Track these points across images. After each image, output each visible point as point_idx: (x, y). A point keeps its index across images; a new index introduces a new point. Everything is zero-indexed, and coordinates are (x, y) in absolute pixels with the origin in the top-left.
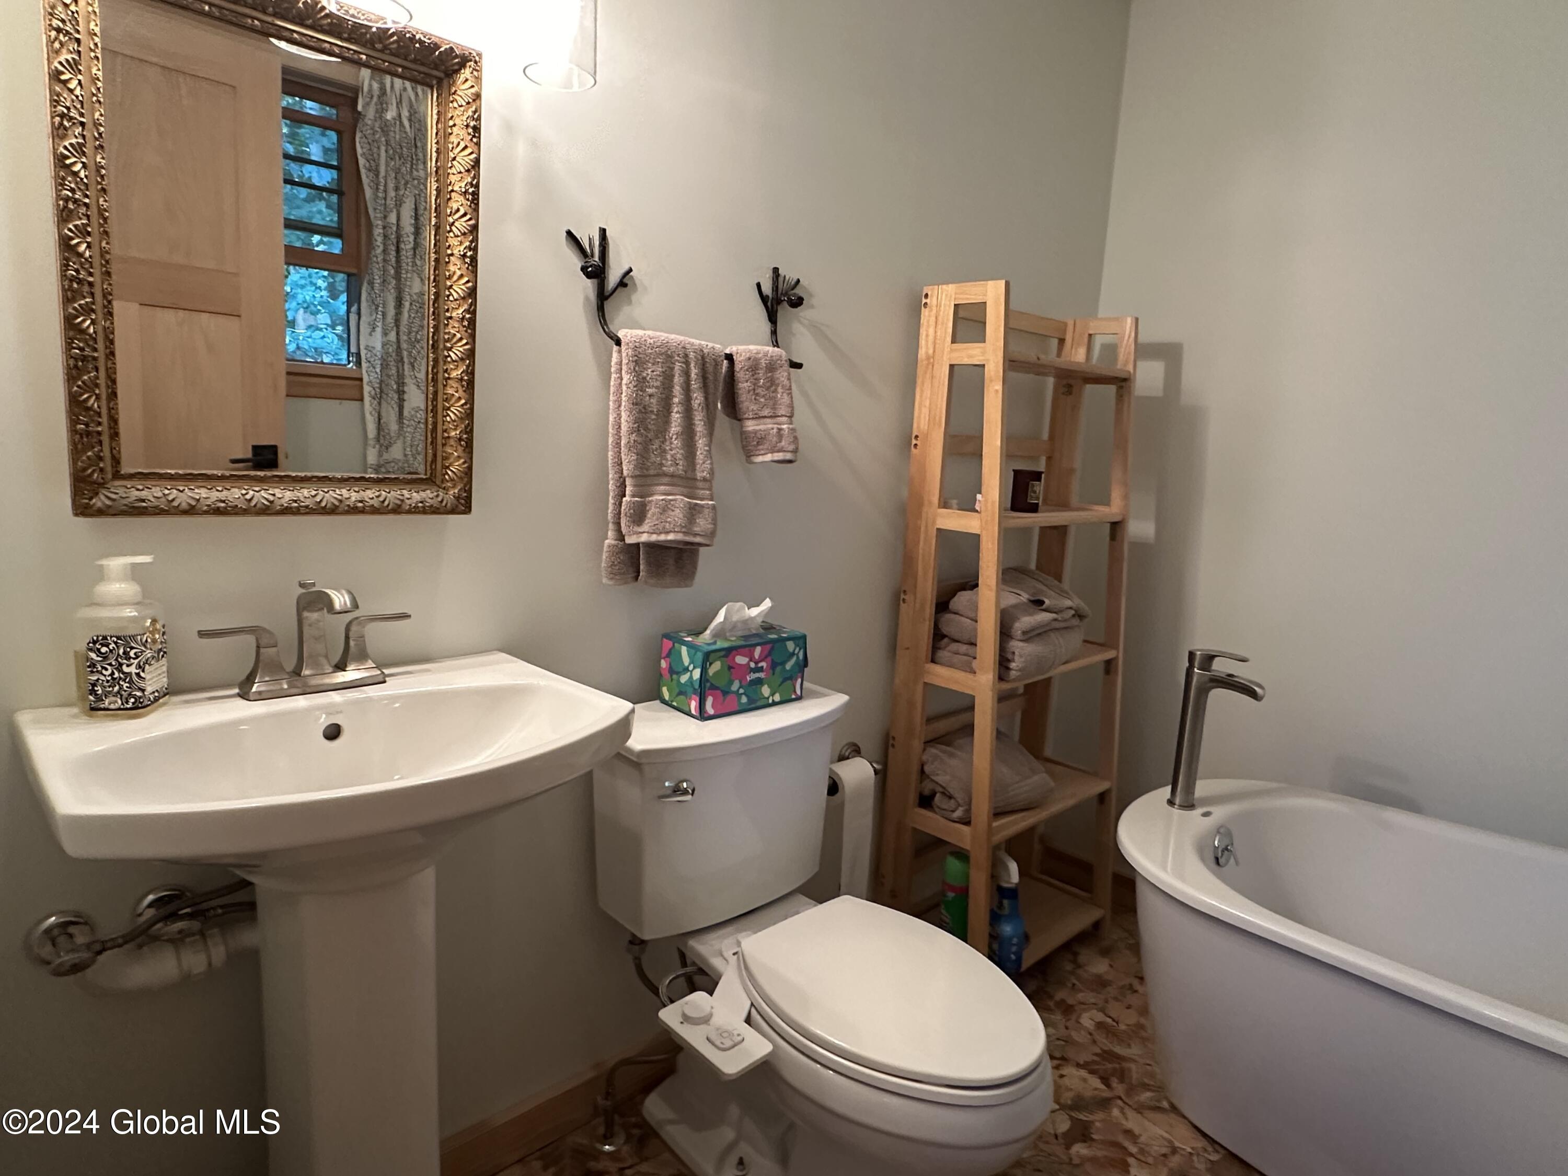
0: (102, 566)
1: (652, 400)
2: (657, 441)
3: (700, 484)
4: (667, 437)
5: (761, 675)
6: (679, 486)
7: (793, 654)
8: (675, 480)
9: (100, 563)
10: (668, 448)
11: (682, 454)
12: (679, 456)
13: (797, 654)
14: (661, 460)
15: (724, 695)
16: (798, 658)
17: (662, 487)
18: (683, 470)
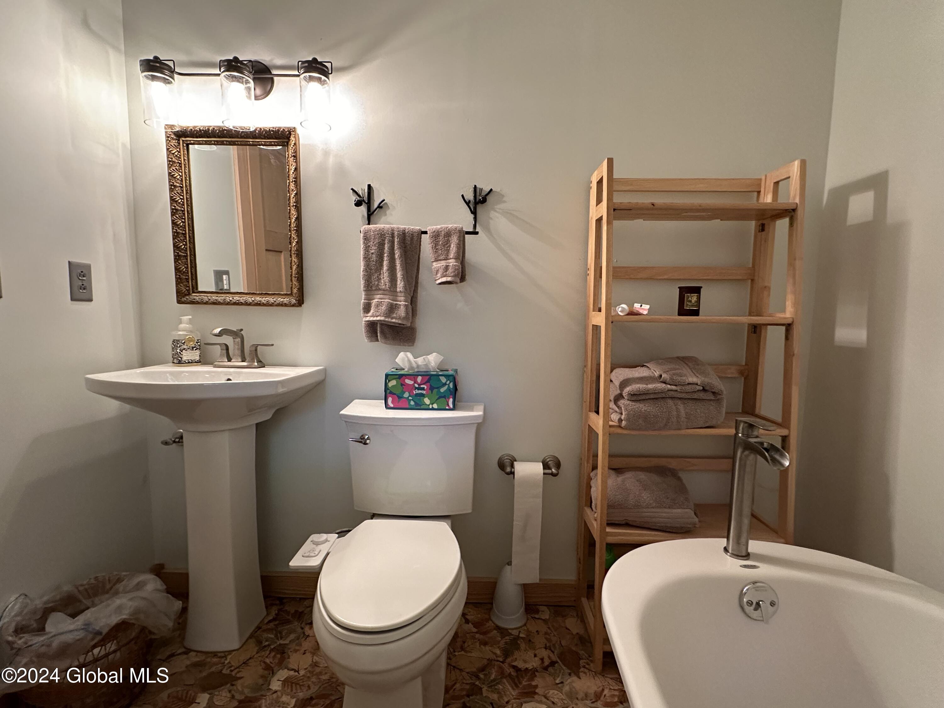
0: (181, 319)
1: (373, 255)
2: (376, 274)
3: (399, 294)
4: (382, 272)
5: (424, 392)
6: (387, 295)
7: (445, 384)
8: (386, 292)
9: (180, 318)
10: (382, 277)
11: (388, 280)
12: (387, 281)
13: (449, 385)
14: (378, 283)
15: (399, 398)
16: (449, 386)
17: (378, 296)
18: (388, 287)
